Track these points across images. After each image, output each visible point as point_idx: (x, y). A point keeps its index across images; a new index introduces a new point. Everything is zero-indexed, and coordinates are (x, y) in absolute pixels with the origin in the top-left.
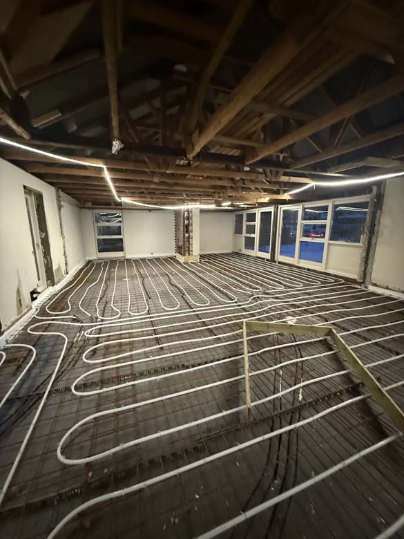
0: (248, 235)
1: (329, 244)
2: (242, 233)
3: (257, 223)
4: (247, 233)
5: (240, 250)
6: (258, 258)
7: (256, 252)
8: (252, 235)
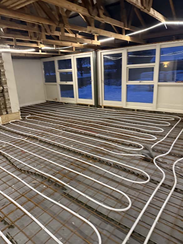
0: (64, 83)
1: (158, 86)
2: (55, 82)
3: (74, 70)
4: (61, 80)
5: (56, 99)
6: (79, 104)
7: (76, 100)
8: (69, 83)
